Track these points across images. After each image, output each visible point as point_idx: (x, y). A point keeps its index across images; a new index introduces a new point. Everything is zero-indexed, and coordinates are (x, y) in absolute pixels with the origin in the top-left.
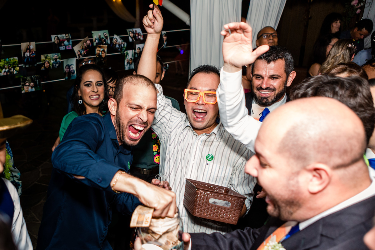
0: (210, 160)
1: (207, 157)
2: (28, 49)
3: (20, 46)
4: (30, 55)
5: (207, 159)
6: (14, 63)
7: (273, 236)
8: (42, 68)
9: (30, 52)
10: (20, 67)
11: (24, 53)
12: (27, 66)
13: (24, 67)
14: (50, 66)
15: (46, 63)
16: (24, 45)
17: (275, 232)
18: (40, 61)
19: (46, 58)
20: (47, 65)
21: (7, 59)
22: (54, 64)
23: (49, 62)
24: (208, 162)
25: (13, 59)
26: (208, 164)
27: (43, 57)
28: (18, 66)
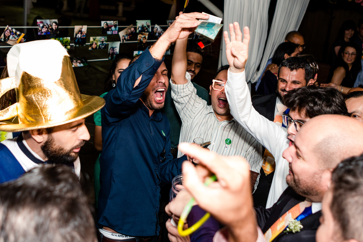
0: (228, 144)
1: (226, 141)
2: (80, 31)
3: (74, 29)
4: (81, 36)
5: (226, 143)
6: (66, 42)
7: (289, 213)
8: (90, 48)
9: (81, 34)
10: (71, 46)
11: (76, 35)
12: (77, 46)
13: (74, 46)
14: (96, 47)
15: (94, 44)
16: (77, 28)
17: (290, 211)
18: (89, 41)
19: (94, 40)
20: (94, 46)
21: (61, 39)
22: (101, 46)
23: (96, 44)
24: (227, 145)
25: (66, 39)
26: (227, 147)
27: (91, 39)
28: (69, 45)
